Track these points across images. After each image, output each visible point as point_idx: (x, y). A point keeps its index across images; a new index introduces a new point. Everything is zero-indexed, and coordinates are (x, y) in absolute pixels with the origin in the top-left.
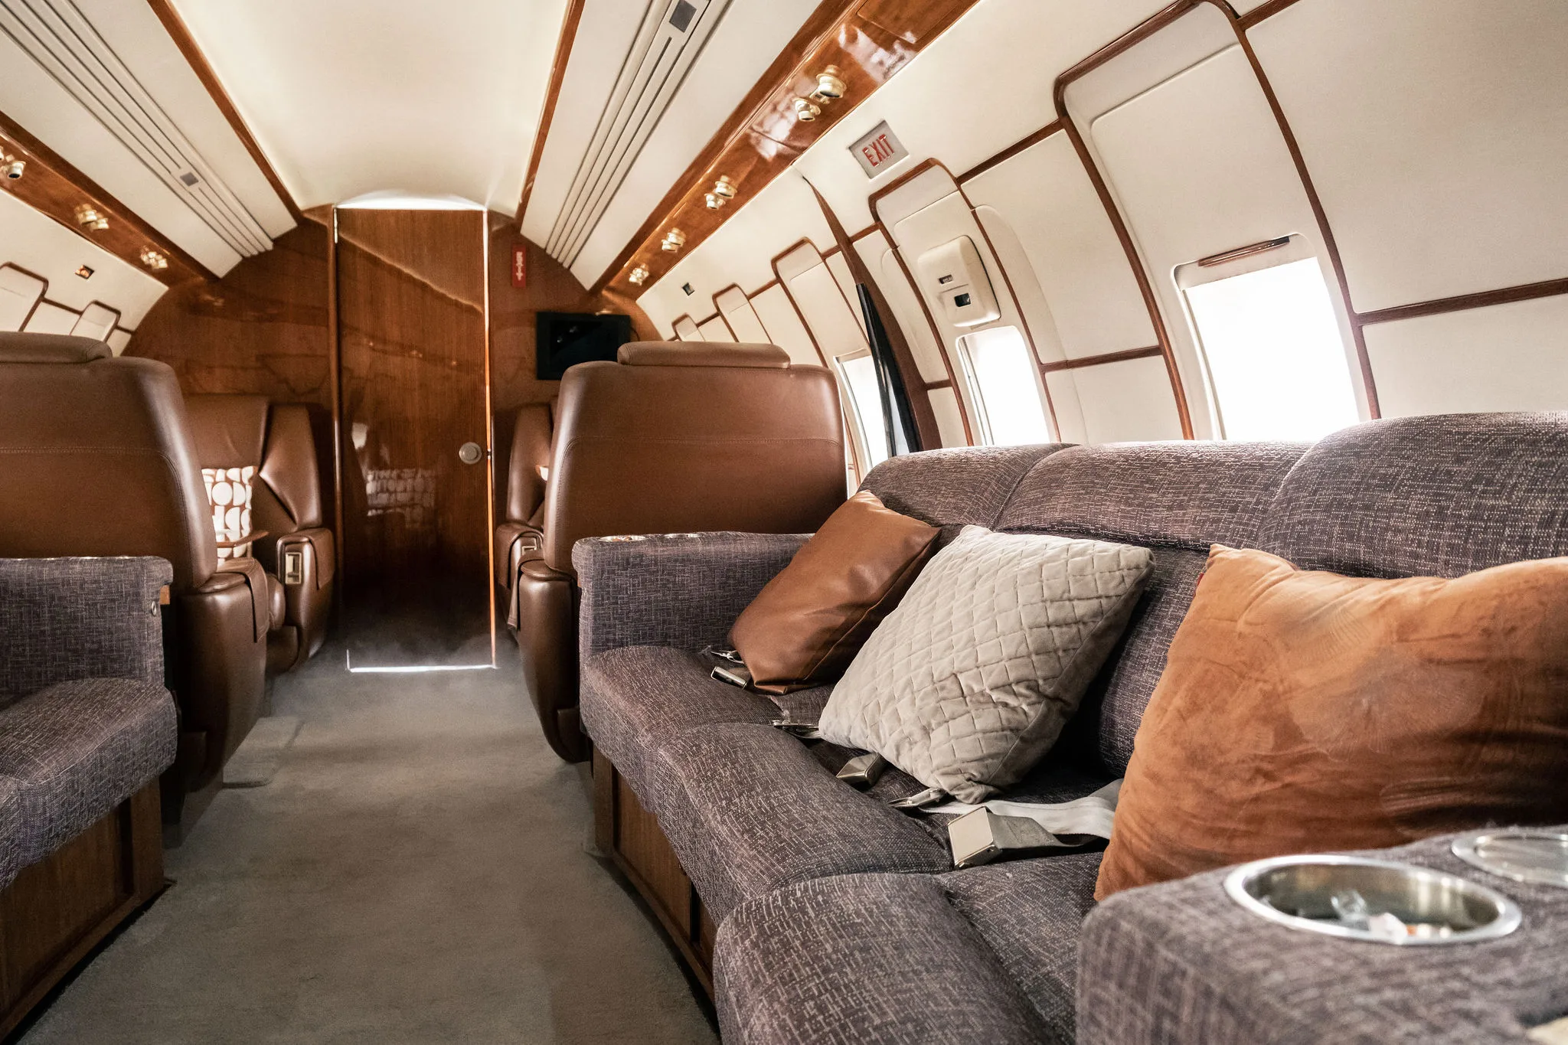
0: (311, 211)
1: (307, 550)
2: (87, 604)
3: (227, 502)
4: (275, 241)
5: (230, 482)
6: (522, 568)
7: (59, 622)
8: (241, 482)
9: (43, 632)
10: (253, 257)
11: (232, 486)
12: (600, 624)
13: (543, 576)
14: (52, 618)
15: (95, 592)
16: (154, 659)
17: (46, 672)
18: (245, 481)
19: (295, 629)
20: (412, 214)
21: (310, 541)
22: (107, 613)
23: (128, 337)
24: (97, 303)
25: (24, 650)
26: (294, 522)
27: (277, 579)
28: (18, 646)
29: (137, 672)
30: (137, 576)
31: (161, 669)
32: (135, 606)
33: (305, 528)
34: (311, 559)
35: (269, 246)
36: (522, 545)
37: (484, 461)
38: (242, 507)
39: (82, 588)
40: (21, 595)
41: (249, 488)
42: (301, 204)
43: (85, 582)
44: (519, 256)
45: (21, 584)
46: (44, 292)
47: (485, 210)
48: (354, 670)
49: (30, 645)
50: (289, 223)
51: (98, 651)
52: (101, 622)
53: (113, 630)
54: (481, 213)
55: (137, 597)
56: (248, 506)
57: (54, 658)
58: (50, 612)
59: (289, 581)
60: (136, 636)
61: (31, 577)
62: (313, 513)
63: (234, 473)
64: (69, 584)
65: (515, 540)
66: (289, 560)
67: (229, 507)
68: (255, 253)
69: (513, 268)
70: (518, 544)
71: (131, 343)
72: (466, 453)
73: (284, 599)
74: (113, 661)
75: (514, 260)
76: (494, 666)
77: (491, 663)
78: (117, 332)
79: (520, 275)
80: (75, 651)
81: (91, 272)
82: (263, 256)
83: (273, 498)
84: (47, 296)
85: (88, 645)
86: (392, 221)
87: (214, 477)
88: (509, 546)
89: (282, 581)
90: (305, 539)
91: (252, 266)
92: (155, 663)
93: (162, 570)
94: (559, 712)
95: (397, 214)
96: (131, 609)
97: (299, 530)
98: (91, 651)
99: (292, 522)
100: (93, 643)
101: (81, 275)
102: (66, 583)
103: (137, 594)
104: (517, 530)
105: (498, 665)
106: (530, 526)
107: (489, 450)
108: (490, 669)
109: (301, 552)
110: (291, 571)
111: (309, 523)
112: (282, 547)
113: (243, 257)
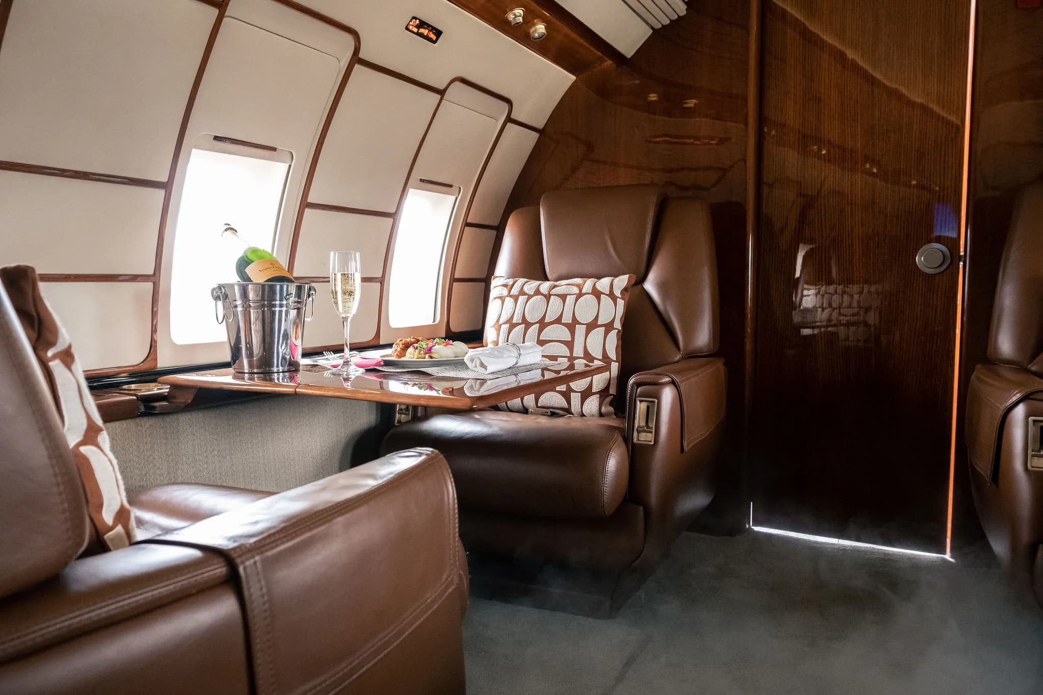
1: (668, 395)
3: (589, 319)
4: (689, 4)
5: (597, 294)
8: (611, 295)
10: (664, 27)
11: (599, 299)
18: (617, 293)
19: (641, 508)
21: (673, 382)
23: (535, 136)
24: (464, 81)
26: (678, 347)
33: (692, 356)
34: (673, 410)
35: (683, 10)
36: (1028, 415)
37: (954, 268)
38: (609, 327)
41: (621, 303)
46: (357, 50)
48: (757, 529)
56: (618, 325)
59: (638, 437)
62: (703, 336)
63: (604, 284)
65: (1016, 404)
66: (641, 407)
67: (591, 326)
68: (666, 22)
70: (1020, 412)
73: (627, 463)
76: (948, 556)
78: (511, 128)
83: (653, 313)
84: (362, 55)
87: (580, 287)
88: (1000, 413)
90: (667, 379)
97: (683, 359)
99: (675, 348)
101: (418, 34)
104: (1018, 385)
105: (952, 557)
106: (1035, 374)
107: (962, 254)
108: (945, 561)
109: (658, 396)
110: (643, 424)
111: (700, 350)
112: (632, 386)
113: (652, 28)
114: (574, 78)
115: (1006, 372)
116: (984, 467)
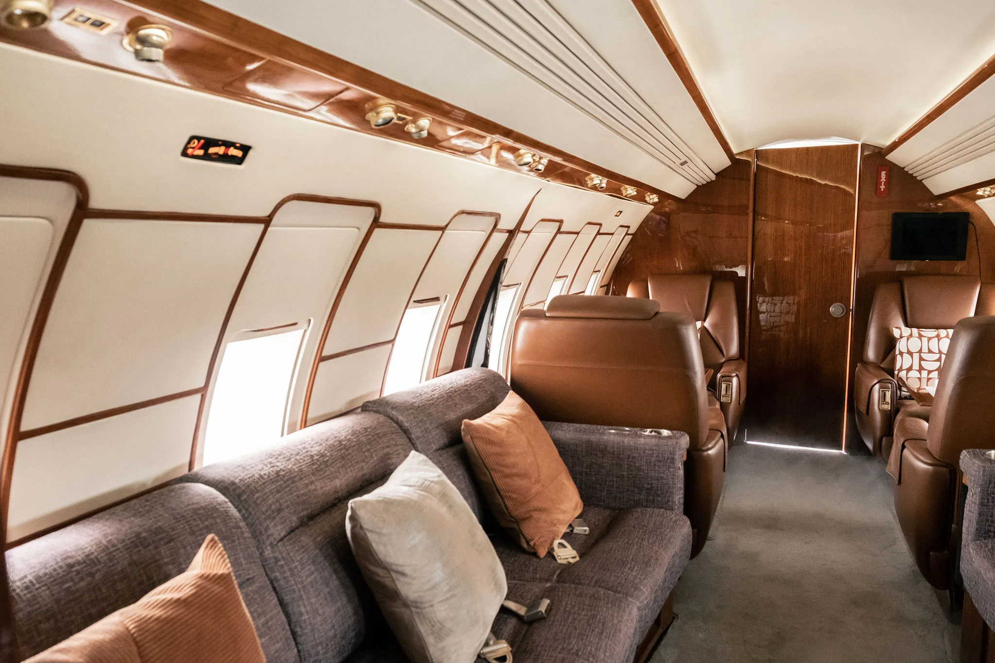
0: (741, 154)
1: (735, 381)
2: (646, 462)
4: (717, 175)
6: (906, 444)
7: (632, 471)
9: (623, 475)
10: (703, 185)
12: (983, 517)
13: (928, 461)
14: (628, 468)
15: (651, 455)
16: (678, 497)
17: (623, 497)
20: (807, 150)
21: (737, 376)
22: (657, 468)
23: (631, 237)
24: (621, 226)
25: (613, 484)
26: (724, 355)
27: (716, 398)
28: (610, 482)
29: (671, 504)
30: (674, 448)
31: (682, 501)
32: (671, 465)
33: (730, 360)
34: (737, 387)
35: (713, 177)
36: (880, 389)
37: (847, 315)
39: (644, 452)
40: (613, 453)
42: (735, 151)
43: (646, 450)
44: (883, 174)
45: (614, 448)
46: (599, 230)
47: (860, 143)
48: (749, 442)
49: (616, 481)
50: (726, 162)
51: (651, 489)
52: (653, 474)
53: (659, 478)
54: (857, 145)
55: (673, 460)
57: (628, 490)
58: (627, 464)
59: (723, 399)
60: (671, 483)
61: (618, 443)
62: (734, 349)
64: (638, 450)
65: (875, 385)
66: (724, 386)
68: (705, 183)
69: (878, 183)
70: (877, 387)
71: (632, 239)
72: (835, 310)
74: (658, 496)
75: (879, 177)
76: (843, 452)
77: (841, 448)
78: (626, 237)
79: (883, 187)
80: (639, 488)
81: (621, 212)
82: (710, 184)
83: (710, 339)
85: (646, 485)
86: (794, 156)
88: (870, 387)
89: (719, 400)
90: (734, 374)
91: (702, 191)
92: (679, 499)
93: (685, 441)
94: (931, 553)
95: (797, 150)
96: (669, 467)
98: (648, 489)
99: (722, 356)
100: (648, 484)
101: (616, 216)
102: (636, 449)
103: (673, 459)
104: (876, 377)
105: (846, 452)
106: (883, 369)
107: (851, 308)
108: (842, 454)
109: (731, 381)
110: (725, 393)
111: (733, 357)
112: (720, 379)
113: (697, 185)
114: (653, 207)
115: (871, 369)
116: (863, 408)
